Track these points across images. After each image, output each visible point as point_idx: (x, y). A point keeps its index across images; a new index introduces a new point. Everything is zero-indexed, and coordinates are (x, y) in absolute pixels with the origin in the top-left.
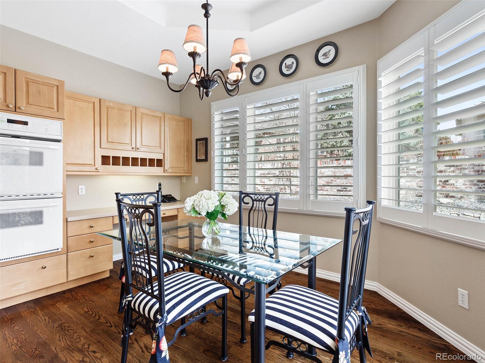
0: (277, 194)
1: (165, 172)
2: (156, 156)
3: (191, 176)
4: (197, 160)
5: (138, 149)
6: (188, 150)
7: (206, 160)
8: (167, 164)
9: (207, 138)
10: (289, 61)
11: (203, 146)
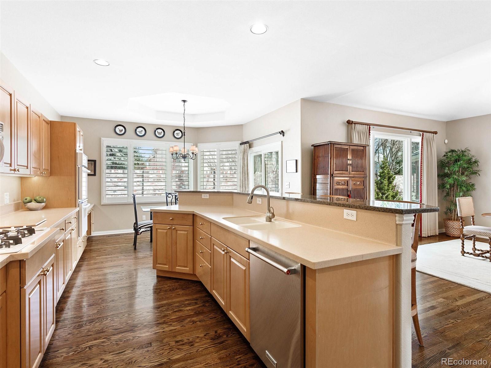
9: (96, 160)
10: (160, 131)
11: (92, 165)
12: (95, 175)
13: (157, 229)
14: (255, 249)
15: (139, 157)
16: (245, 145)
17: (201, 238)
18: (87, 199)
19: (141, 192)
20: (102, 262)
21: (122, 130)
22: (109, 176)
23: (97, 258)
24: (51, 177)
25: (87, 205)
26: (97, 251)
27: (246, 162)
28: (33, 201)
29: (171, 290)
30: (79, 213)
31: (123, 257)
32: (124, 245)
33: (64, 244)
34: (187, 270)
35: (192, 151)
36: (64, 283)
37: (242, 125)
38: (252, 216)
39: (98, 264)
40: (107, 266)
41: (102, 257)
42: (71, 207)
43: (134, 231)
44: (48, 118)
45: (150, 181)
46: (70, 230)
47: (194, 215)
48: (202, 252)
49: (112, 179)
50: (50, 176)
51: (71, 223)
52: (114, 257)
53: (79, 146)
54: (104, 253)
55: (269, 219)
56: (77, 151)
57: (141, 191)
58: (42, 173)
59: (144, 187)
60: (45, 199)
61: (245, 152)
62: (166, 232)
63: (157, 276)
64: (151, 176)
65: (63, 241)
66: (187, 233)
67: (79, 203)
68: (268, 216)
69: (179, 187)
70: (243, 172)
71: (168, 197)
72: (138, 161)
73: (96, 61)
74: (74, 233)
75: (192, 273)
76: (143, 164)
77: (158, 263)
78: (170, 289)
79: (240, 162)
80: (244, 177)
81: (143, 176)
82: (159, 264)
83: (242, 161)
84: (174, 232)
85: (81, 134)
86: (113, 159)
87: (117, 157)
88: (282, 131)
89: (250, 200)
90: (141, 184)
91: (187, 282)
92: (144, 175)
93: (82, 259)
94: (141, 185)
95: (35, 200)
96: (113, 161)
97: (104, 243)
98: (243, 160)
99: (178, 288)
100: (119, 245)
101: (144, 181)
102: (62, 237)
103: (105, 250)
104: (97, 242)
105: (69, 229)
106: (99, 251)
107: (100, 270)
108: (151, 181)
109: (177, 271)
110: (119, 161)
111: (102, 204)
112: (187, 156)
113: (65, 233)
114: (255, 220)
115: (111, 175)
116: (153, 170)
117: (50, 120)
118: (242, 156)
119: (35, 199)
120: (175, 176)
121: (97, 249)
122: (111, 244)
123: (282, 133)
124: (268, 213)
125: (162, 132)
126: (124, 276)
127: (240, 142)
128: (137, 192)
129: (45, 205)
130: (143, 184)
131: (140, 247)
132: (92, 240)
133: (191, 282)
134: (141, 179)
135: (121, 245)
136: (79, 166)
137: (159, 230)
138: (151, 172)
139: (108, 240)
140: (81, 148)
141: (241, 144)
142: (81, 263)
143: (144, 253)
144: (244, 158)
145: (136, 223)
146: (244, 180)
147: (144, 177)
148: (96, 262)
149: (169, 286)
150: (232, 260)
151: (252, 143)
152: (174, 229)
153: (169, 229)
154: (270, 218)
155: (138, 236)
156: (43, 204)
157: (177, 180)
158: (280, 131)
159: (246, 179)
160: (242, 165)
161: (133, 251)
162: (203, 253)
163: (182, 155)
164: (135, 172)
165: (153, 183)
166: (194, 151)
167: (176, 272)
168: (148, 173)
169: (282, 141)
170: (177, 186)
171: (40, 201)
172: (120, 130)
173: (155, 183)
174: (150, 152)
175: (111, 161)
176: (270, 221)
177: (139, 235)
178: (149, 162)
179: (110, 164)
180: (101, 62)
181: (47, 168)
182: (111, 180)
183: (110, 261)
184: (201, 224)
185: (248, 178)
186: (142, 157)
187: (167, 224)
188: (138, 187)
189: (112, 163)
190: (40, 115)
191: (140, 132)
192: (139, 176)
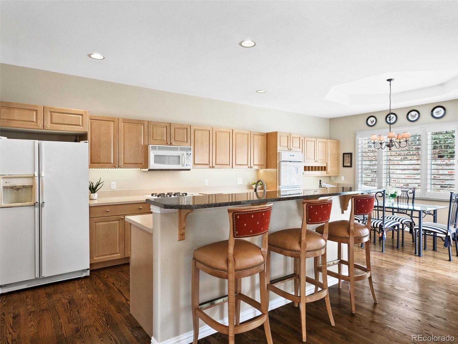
0: (414, 188)
1: (327, 174)
2: (324, 165)
3: (339, 176)
4: (344, 166)
5: (317, 161)
6: (338, 160)
7: (351, 166)
8: (329, 169)
9: (352, 153)
10: (413, 113)
11: (349, 158)
21: (373, 121)
125: (416, 114)
181: (260, 164)
190: (248, 133)
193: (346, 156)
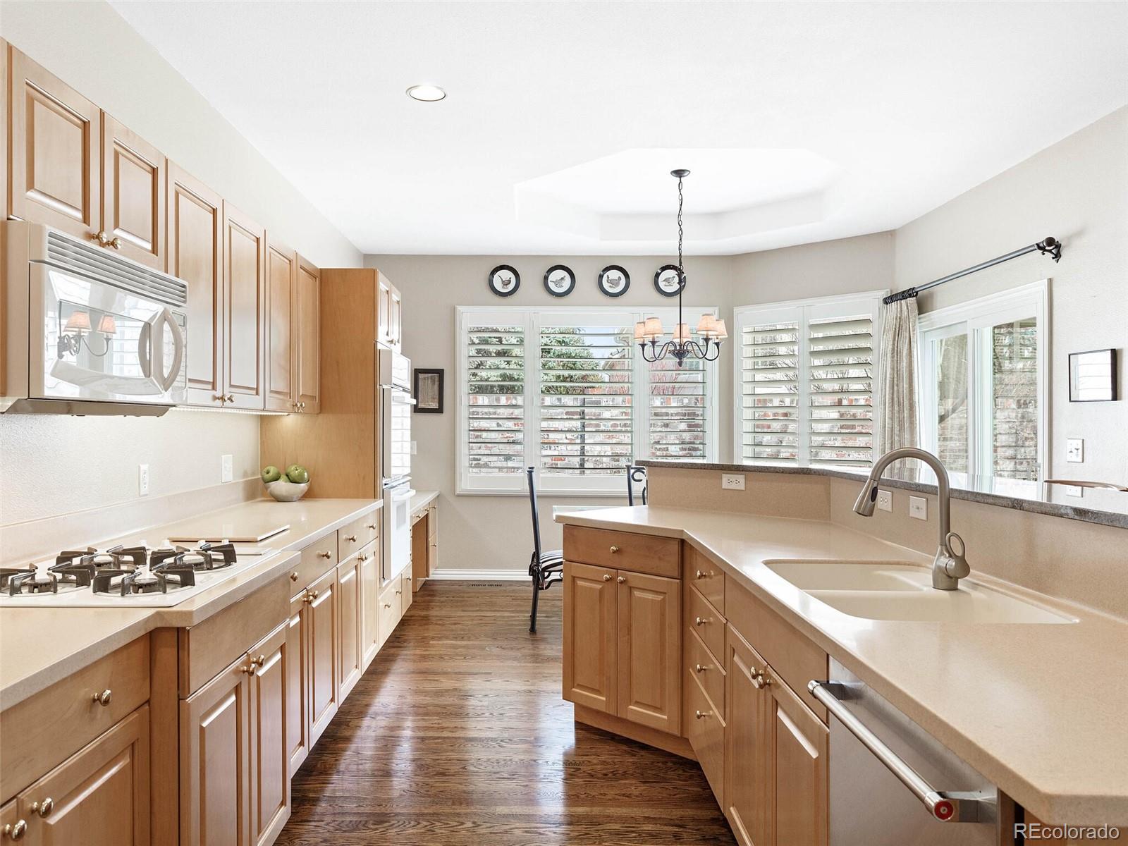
4: (418, 410)
9: (443, 370)
10: (614, 274)
11: (434, 384)
12: (440, 410)
13: (574, 577)
14: (841, 692)
15: (574, 358)
16: (903, 301)
17: (698, 620)
18: (409, 478)
19: (576, 461)
20: (441, 658)
21: (509, 282)
22: (495, 413)
23: (431, 642)
24: (321, 416)
25: (408, 491)
26: (437, 624)
27: (904, 364)
28: (283, 477)
29: (606, 775)
30: (383, 514)
31: (496, 651)
32: (507, 614)
33: (332, 595)
34: (661, 719)
35: (705, 333)
36: (332, 700)
37: (890, 235)
38: (882, 563)
39: (432, 661)
40: (449, 670)
41: (445, 642)
42: (365, 496)
43: (530, 578)
44: (313, 263)
45: (602, 428)
46: (355, 559)
47: (683, 542)
48: (701, 669)
49: (500, 422)
50: (320, 413)
51: (354, 541)
52: (474, 647)
53: (388, 332)
54: (453, 630)
55: (949, 581)
56: (379, 347)
57: (578, 459)
58: (296, 405)
59: (587, 447)
60: (306, 474)
61: (900, 330)
62: (601, 591)
63: (576, 722)
64: (606, 414)
65: (332, 587)
66: (663, 599)
67: (384, 487)
68: (939, 568)
69: (689, 450)
70: (893, 399)
71: (632, 481)
72: (571, 369)
73: (415, 93)
74: (369, 569)
75: (677, 732)
76: (584, 378)
77: (578, 685)
78: (604, 772)
79: (884, 366)
80: (896, 420)
81: (583, 413)
82: (580, 686)
83: (889, 360)
84: (623, 591)
85: (395, 297)
86: (503, 365)
87: (514, 360)
88: (1050, 241)
89: (867, 500)
90: (577, 437)
91: (661, 759)
92: (587, 410)
93: (396, 640)
94: (579, 441)
95: (287, 476)
96: (505, 371)
97: (457, 601)
98: (893, 357)
99: (631, 772)
100: (493, 614)
101: (586, 429)
102: (327, 576)
103: (455, 624)
104: (442, 599)
105: (352, 556)
106: (441, 622)
107: (431, 677)
108: (606, 429)
109: (630, 717)
110: (518, 372)
111: (458, 492)
112: (690, 348)
113: (339, 565)
114: (890, 578)
115: (499, 411)
116: (612, 397)
117: (320, 267)
118: (891, 343)
119: (288, 471)
120: (677, 414)
121: (437, 616)
122: (475, 609)
123: (1052, 247)
124: (942, 554)
125: (620, 278)
126: (488, 706)
127: (884, 293)
128: (566, 461)
129: (306, 488)
130: (583, 437)
131: (547, 625)
132: (433, 591)
133: (674, 763)
134: (577, 424)
135: (498, 614)
136: (385, 387)
137: (580, 583)
138: (605, 401)
139: (468, 595)
140: (396, 335)
141: (888, 300)
142: (392, 651)
143: (554, 647)
144: (896, 352)
145: (536, 555)
146: (896, 431)
147: (587, 417)
148: (427, 653)
149: (604, 763)
150: (780, 714)
151: (931, 296)
152: (622, 582)
153: (608, 580)
154: (949, 577)
155: (541, 593)
156: (302, 485)
157: (683, 426)
158: (1041, 238)
159: (907, 425)
160: (888, 376)
161: (528, 636)
162: (705, 673)
163: (672, 348)
164: (563, 401)
165: (611, 434)
166: (710, 333)
167: (628, 720)
168: (597, 404)
169: (1050, 281)
170: (684, 446)
171: (296, 479)
172: (503, 282)
173: (618, 434)
174: (610, 341)
175: (499, 372)
176: (953, 588)
177: (542, 589)
178: (609, 373)
179: (495, 379)
180: (427, 91)
181: (309, 393)
182: (498, 425)
183: (461, 656)
184: (698, 574)
185: (912, 423)
186: (581, 357)
187: (603, 564)
188: (570, 447)
189: (501, 376)
190: (292, 257)
191: (557, 283)
192: (573, 413)
193: (425, 379)
